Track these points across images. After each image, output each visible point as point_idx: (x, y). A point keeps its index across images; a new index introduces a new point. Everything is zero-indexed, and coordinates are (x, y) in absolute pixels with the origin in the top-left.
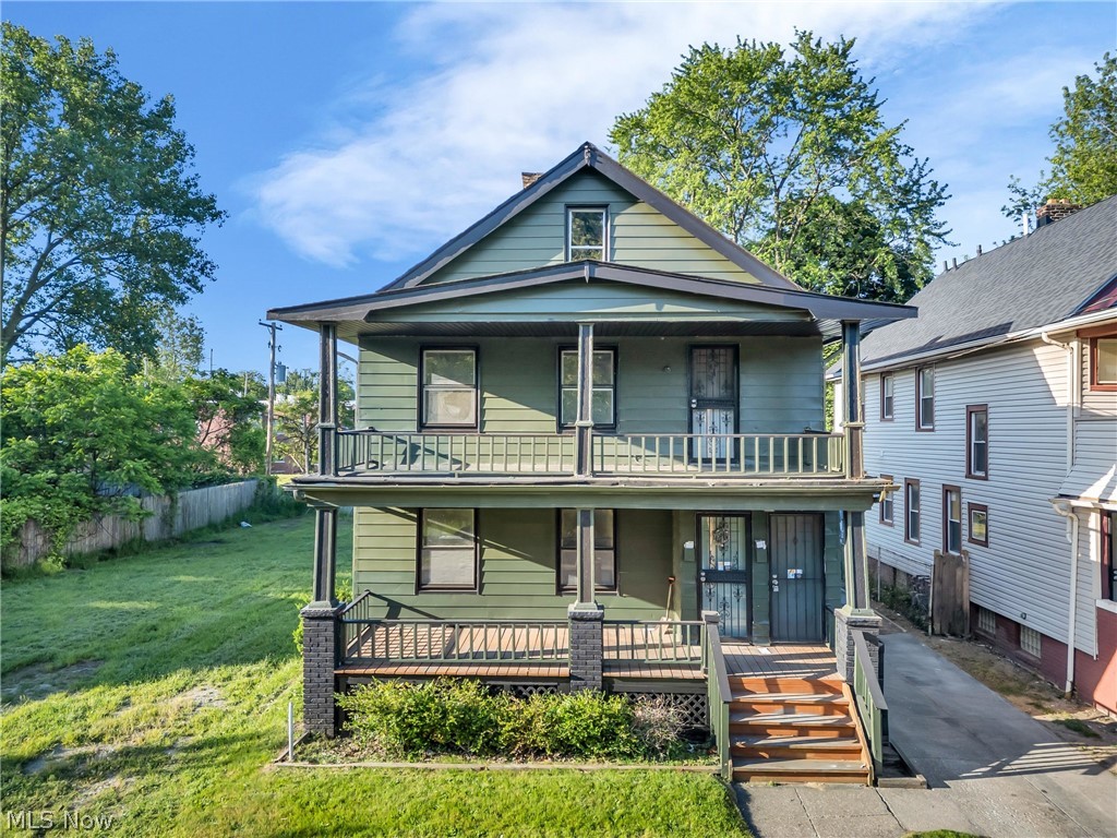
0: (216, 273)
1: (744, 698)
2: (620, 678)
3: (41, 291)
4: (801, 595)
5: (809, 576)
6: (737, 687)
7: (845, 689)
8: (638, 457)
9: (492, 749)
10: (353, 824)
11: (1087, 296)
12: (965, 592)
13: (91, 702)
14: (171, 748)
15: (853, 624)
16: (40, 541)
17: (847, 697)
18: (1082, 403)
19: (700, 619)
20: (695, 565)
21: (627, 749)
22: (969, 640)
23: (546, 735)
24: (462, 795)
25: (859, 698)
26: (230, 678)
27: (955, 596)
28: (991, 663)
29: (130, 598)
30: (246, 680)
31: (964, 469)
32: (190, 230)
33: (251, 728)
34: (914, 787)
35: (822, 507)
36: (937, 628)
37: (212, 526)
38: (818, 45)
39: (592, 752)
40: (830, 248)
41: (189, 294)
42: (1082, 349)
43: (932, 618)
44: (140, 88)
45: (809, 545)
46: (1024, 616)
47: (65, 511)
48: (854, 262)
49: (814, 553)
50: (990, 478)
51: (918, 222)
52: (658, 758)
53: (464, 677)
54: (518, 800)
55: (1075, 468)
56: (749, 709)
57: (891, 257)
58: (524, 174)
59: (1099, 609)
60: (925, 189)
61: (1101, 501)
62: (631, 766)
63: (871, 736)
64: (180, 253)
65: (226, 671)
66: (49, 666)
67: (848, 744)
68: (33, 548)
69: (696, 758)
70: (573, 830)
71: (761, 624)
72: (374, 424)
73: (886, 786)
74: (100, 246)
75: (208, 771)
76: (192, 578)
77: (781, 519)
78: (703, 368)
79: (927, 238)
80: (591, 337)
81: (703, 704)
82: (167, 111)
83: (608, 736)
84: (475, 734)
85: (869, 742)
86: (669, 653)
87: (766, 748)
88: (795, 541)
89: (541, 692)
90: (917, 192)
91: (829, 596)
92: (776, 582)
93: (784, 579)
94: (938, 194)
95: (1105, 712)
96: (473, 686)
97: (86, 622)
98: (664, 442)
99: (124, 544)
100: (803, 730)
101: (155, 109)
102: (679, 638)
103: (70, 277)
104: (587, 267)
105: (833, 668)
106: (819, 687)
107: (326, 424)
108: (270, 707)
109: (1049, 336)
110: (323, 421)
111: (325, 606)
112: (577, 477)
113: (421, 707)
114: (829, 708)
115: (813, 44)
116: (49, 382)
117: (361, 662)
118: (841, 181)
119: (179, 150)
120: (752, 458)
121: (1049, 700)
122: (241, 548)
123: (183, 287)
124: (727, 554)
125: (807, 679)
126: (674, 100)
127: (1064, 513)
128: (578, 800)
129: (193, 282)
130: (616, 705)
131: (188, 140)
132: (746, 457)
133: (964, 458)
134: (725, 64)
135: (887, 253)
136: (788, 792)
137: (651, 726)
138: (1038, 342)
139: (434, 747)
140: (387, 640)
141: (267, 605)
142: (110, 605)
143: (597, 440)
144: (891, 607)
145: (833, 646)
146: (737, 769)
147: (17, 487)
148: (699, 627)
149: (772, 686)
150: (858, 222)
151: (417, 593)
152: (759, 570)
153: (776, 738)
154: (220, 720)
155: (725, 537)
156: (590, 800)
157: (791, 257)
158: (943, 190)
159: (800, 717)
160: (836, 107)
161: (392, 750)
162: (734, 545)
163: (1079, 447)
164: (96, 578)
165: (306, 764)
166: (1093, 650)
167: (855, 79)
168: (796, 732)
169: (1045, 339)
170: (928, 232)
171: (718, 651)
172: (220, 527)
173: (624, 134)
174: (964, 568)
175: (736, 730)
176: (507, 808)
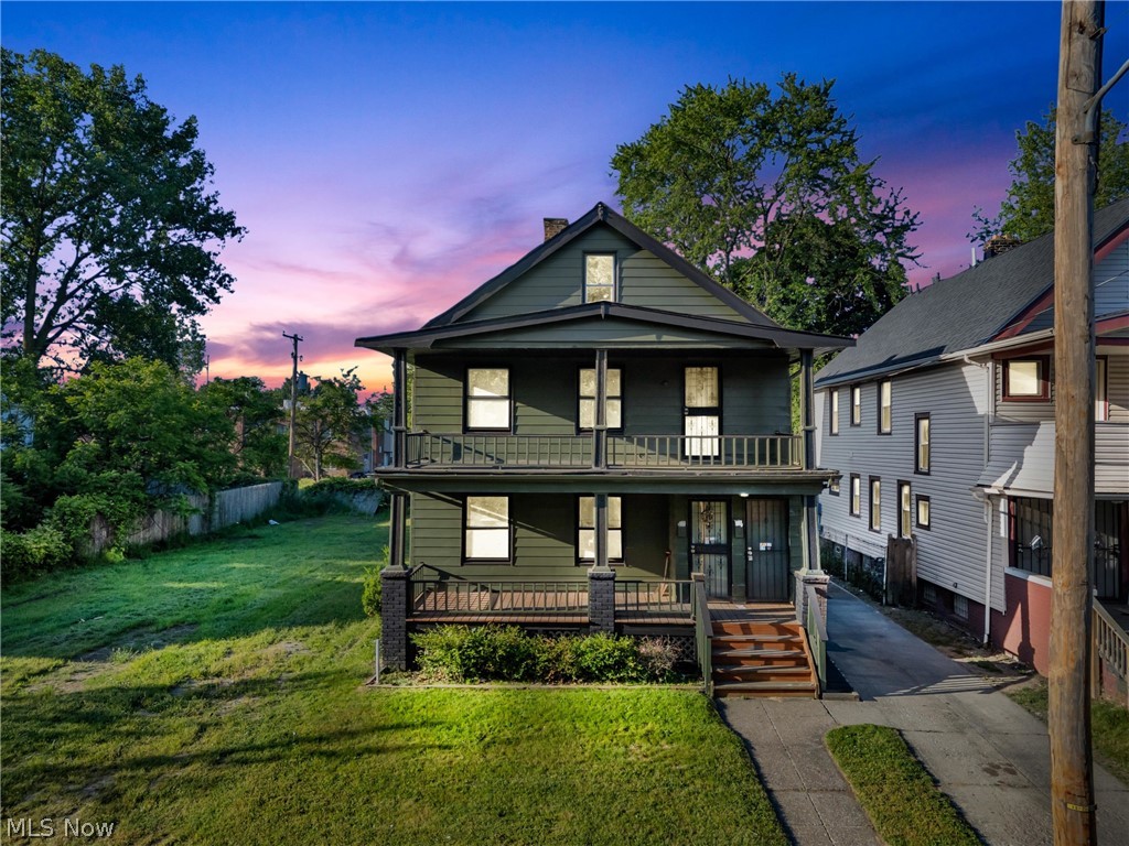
0: (233, 286)
1: (723, 638)
2: (628, 624)
3: (68, 304)
4: (771, 563)
5: (777, 548)
6: (718, 630)
7: (801, 630)
8: (641, 455)
9: (530, 676)
10: (434, 721)
11: (998, 326)
12: (913, 570)
13: (202, 651)
14: (278, 679)
15: (808, 582)
16: (104, 533)
17: (802, 637)
18: (996, 411)
19: (690, 579)
20: (686, 540)
21: (634, 675)
22: (916, 609)
23: (572, 664)
24: (512, 703)
25: (811, 637)
26: (307, 635)
27: (905, 573)
28: (931, 625)
29: (197, 579)
30: (322, 636)
31: (913, 466)
32: (210, 245)
33: (338, 665)
34: (850, 699)
35: (784, 492)
36: (890, 599)
37: (245, 523)
38: (802, 84)
39: (608, 678)
40: (815, 268)
41: (207, 305)
42: (996, 368)
43: (886, 592)
44: (165, 110)
45: (777, 524)
46: (956, 585)
47: (125, 506)
48: (836, 282)
49: (781, 530)
50: (932, 473)
51: (892, 246)
52: (658, 682)
53: (507, 623)
54: (554, 706)
55: (990, 463)
56: (727, 646)
57: (868, 277)
58: (545, 220)
59: (1006, 574)
60: (899, 215)
61: (1005, 488)
62: (637, 687)
63: (818, 663)
64: (199, 264)
65: (305, 630)
66: (153, 628)
67: (802, 670)
68: (99, 539)
69: (686, 682)
70: (596, 723)
71: (739, 585)
72: (427, 428)
73: (828, 699)
74: (123, 260)
75: (315, 692)
76: (243, 565)
77: (754, 503)
78: (694, 383)
79: (901, 260)
80: (605, 360)
81: (692, 644)
82: (190, 131)
83: (620, 665)
84: (518, 665)
85: (816, 667)
86: (666, 608)
87: (739, 673)
88: (766, 520)
89: (567, 636)
90: (893, 218)
91: (792, 565)
92: (750, 553)
93: (756, 551)
94: (911, 221)
95: (1010, 656)
96: (515, 630)
97: (167, 598)
98: (663, 442)
99: (173, 538)
100: (769, 660)
101: (179, 130)
102: (674, 599)
103: (97, 289)
104: (603, 307)
105: (793, 617)
106: (782, 630)
107: (398, 428)
108: (347, 653)
109: (970, 358)
110: (396, 425)
111: (398, 569)
112: (594, 469)
113: (476, 644)
114: (789, 645)
115: (797, 85)
116: (107, 391)
117: (425, 613)
118: (823, 208)
119: (199, 168)
120: (731, 455)
121: (971, 649)
122: (276, 542)
123: (201, 298)
124: (712, 531)
125: (772, 624)
126: (671, 134)
127: (981, 499)
128: (599, 706)
129: (211, 293)
130: (626, 643)
131: (208, 159)
132: (726, 455)
133: (913, 457)
134: (717, 103)
135: (865, 274)
136: (755, 703)
137: (652, 658)
138: (959, 363)
139: (486, 676)
140: (446, 602)
141: (319, 585)
142: (182, 585)
143: (610, 440)
144: (855, 586)
145: (794, 604)
146: (717, 687)
147: (85, 485)
148: (689, 585)
149: (746, 629)
150: (838, 245)
151: (462, 565)
152: (737, 543)
153: (747, 666)
154: (310, 662)
155: (710, 517)
156: (607, 706)
157: (778, 275)
158: (915, 217)
159: (766, 652)
160: (818, 141)
161: (454, 678)
162: (718, 524)
163: (993, 447)
164: (158, 565)
165: (390, 685)
166: (1002, 607)
167: (836, 116)
168: (763, 662)
169: (966, 360)
170: (902, 255)
171: (704, 607)
172: (251, 524)
173: (626, 162)
174: (912, 549)
175: (716, 661)
176: (547, 711)
